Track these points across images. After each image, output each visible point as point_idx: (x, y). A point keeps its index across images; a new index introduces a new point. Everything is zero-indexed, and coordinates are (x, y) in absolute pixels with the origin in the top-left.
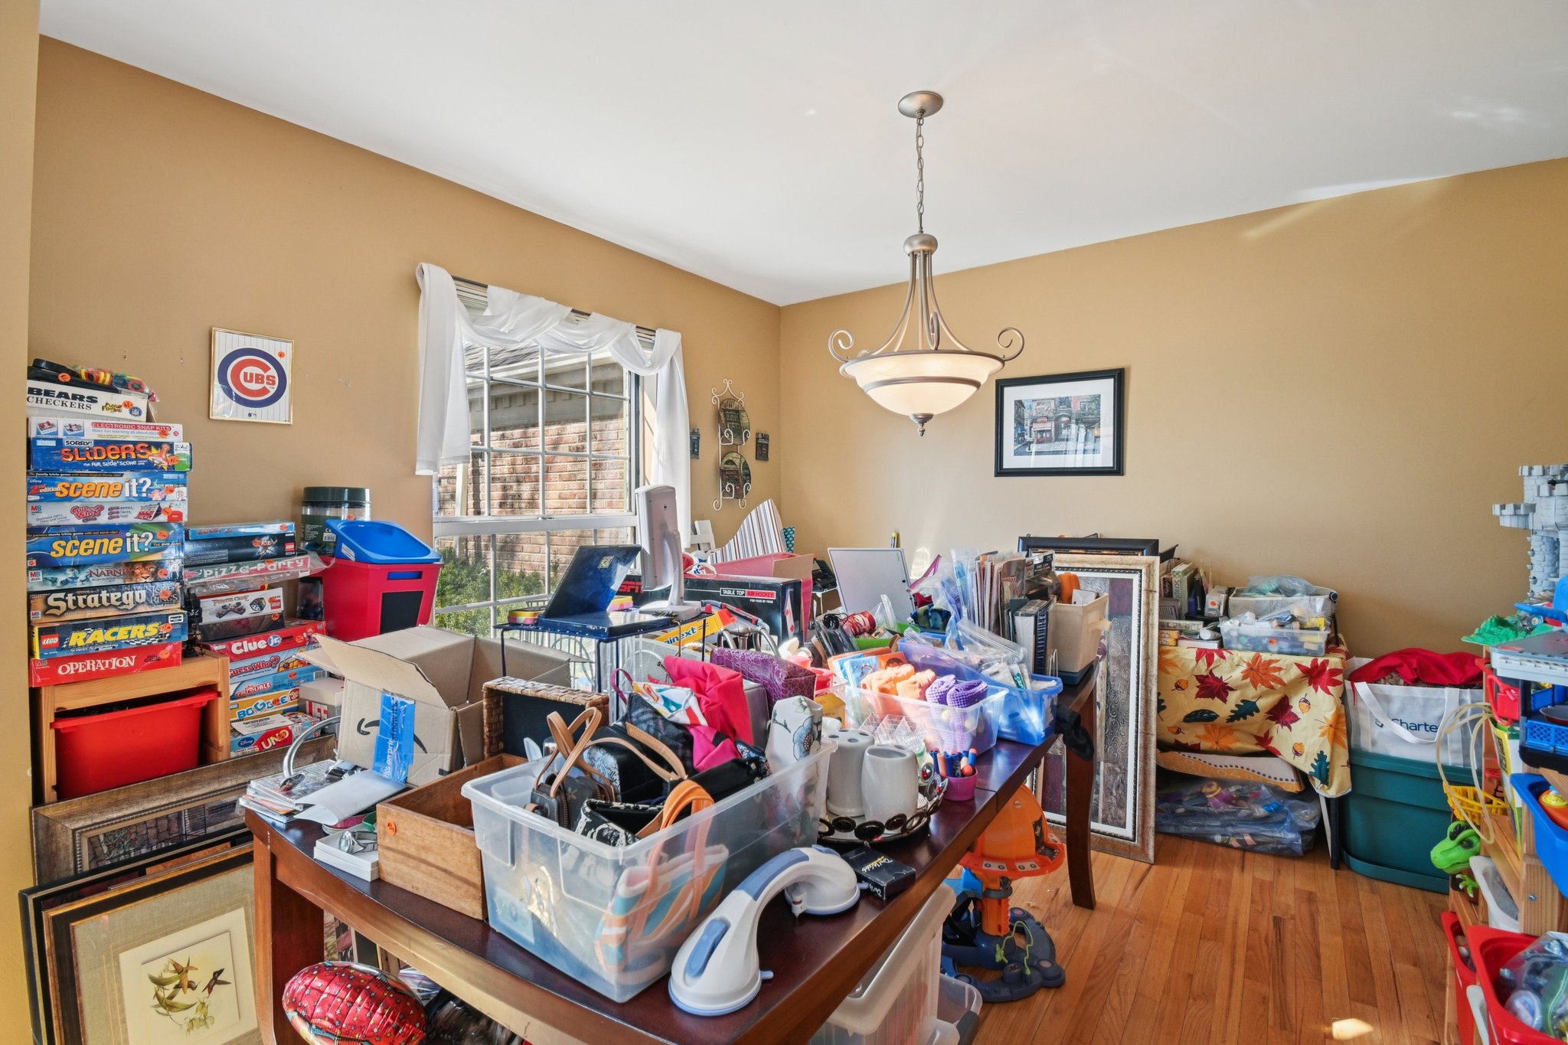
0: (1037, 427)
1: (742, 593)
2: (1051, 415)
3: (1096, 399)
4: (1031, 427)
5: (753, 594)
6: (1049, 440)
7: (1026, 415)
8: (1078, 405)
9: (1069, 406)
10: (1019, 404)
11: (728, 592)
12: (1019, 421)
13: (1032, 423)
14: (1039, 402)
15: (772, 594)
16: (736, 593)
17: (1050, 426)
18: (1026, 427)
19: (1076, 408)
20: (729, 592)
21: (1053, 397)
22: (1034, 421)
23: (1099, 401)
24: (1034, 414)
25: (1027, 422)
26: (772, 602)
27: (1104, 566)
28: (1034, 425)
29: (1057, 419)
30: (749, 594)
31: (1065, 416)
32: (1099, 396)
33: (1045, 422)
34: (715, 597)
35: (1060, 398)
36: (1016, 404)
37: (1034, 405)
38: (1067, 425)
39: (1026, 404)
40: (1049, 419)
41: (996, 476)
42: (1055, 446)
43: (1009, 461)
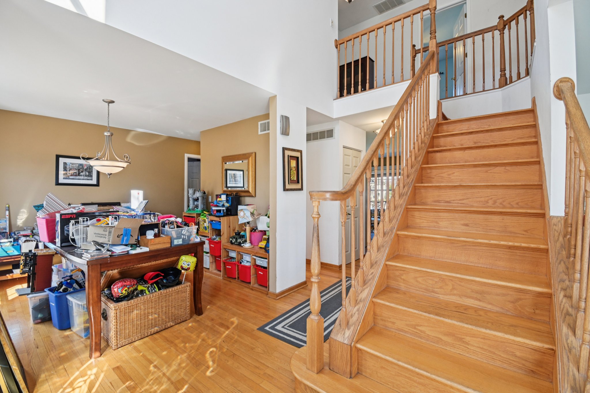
0: (72, 171)
6: (76, 176)
9: (83, 166)
10: (65, 163)
12: (65, 169)
13: (70, 170)
14: (72, 164)
17: (76, 171)
18: (67, 171)
19: (85, 167)
21: (77, 163)
24: (71, 167)
25: (68, 169)
29: (79, 169)
31: (82, 169)
33: (74, 170)
35: (80, 164)
37: (71, 165)
38: (82, 172)
39: (67, 164)
40: (76, 169)
41: (56, 185)
42: (78, 177)
43: (61, 181)
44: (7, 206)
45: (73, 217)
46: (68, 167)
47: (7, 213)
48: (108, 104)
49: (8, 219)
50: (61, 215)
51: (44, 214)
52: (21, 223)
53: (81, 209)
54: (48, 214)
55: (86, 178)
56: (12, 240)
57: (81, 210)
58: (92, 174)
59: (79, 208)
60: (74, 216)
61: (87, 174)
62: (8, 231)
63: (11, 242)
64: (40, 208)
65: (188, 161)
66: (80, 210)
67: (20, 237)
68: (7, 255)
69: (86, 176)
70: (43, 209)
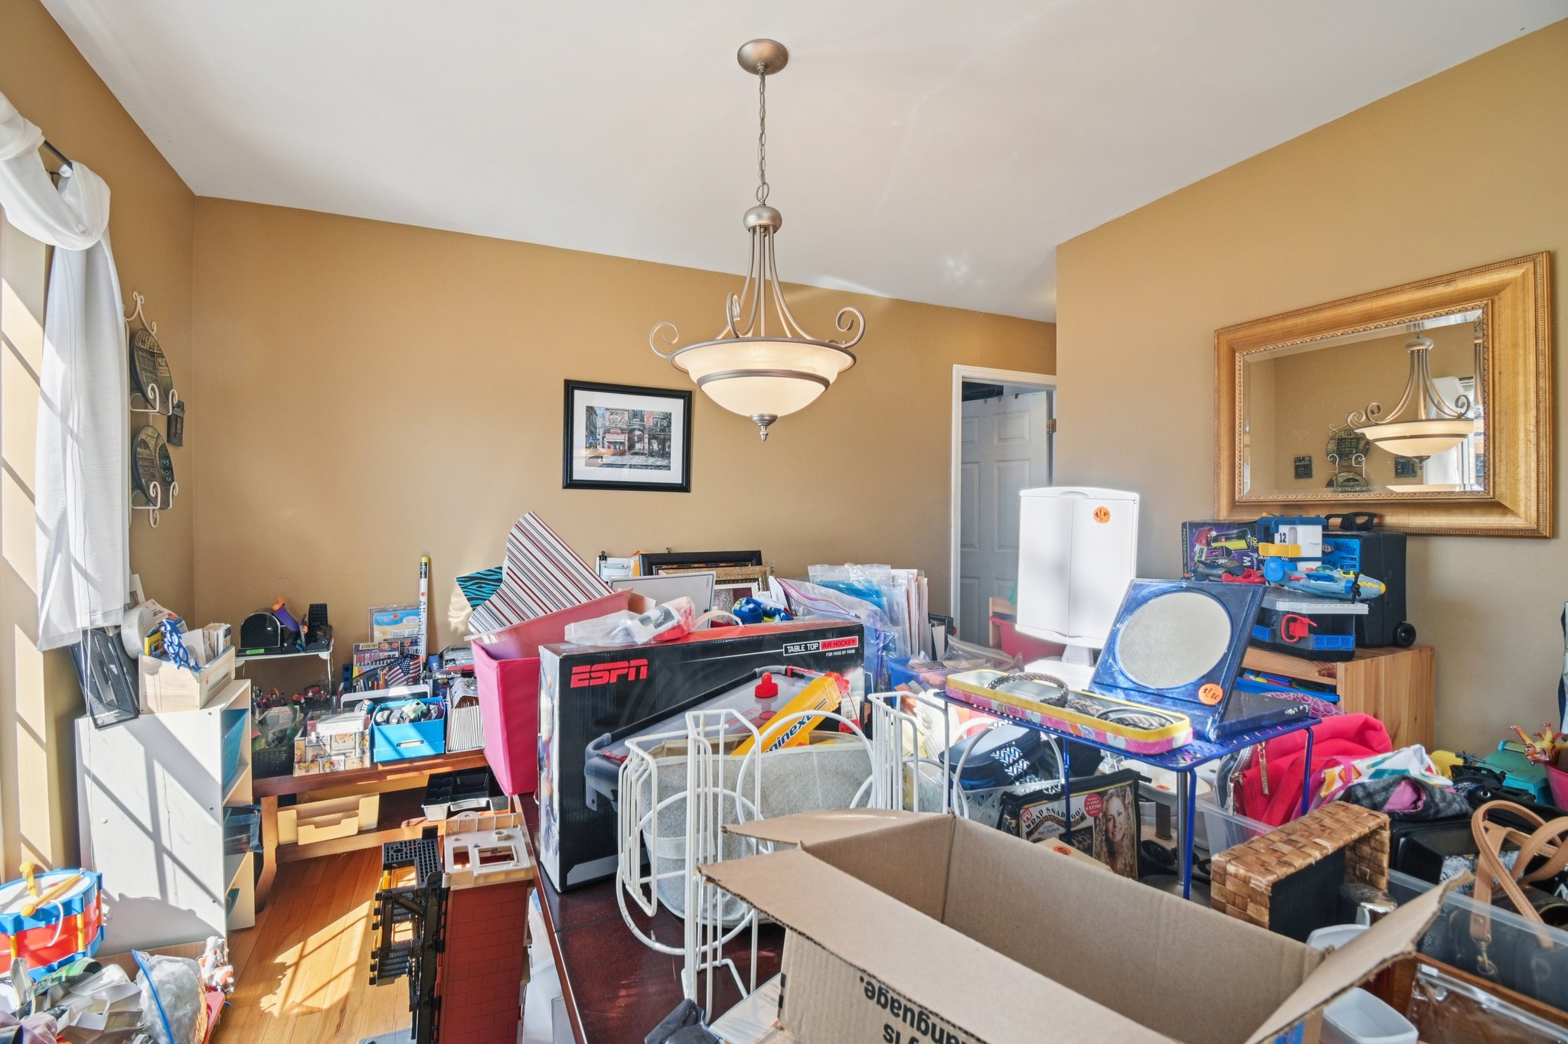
0: (610, 438)
1: (815, 646)
2: (625, 427)
3: (668, 417)
4: (603, 438)
5: (829, 645)
6: (622, 453)
7: (599, 424)
8: (651, 420)
9: (642, 420)
10: (591, 411)
11: (795, 649)
12: (591, 431)
13: (605, 433)
14: (613, 411)
15: (854, 641)
16: (806, 648)
17: (623, 438)
18: (598, 437)
19: (649, 422)
20: (797, 648)
21: (627, 408)
22: (607, 431)
23: (670, 419)
24: (607, 424)
25: (600, 431)
26: (853, 651)
27: (729, 578)
28: (607, 436)
29: (631, 431)
30: (824, 646)
31: (639, 430)
32: (670, 414)
33: (618, 434)
34: (777, 660)
35: (634, 411)
36: (587, 410)
37: (608, 414)
38: (641, 439)
39: (598, 412)
40: (623, 431)
41: (564, 488)
42: (628, 459)
43: (581, 472)
44: (424, 560)
45: (631, 678)
46: (599, 423)
47: (424, 582)
48: (763, 80)
49: (426, 606)
50: (568, 664)
51: (499, 629)
52: (460, 622)
53: (678, 618)
54: (515, 631)
55: (651, 461)
56: (426, 688)
57: (679, 627)
58: (669, 447)
59: (668, 616)
60: (638, 669)
61: (655, 446)
62: (422, 649)
63: (423, 695)
64: (487, 589)
65: (965, 398)
66: (669, 625)
67: (452, 678)
68: (395, 756)
69: (651, 454)
70: (494, 598)
